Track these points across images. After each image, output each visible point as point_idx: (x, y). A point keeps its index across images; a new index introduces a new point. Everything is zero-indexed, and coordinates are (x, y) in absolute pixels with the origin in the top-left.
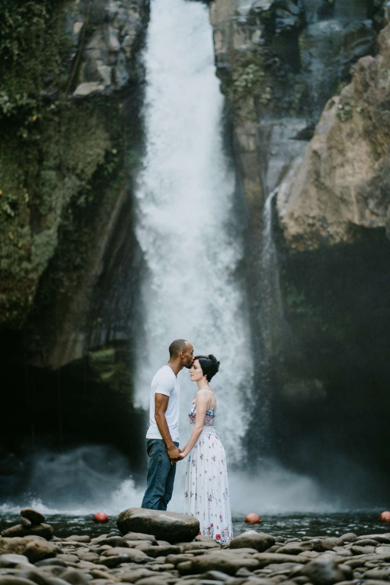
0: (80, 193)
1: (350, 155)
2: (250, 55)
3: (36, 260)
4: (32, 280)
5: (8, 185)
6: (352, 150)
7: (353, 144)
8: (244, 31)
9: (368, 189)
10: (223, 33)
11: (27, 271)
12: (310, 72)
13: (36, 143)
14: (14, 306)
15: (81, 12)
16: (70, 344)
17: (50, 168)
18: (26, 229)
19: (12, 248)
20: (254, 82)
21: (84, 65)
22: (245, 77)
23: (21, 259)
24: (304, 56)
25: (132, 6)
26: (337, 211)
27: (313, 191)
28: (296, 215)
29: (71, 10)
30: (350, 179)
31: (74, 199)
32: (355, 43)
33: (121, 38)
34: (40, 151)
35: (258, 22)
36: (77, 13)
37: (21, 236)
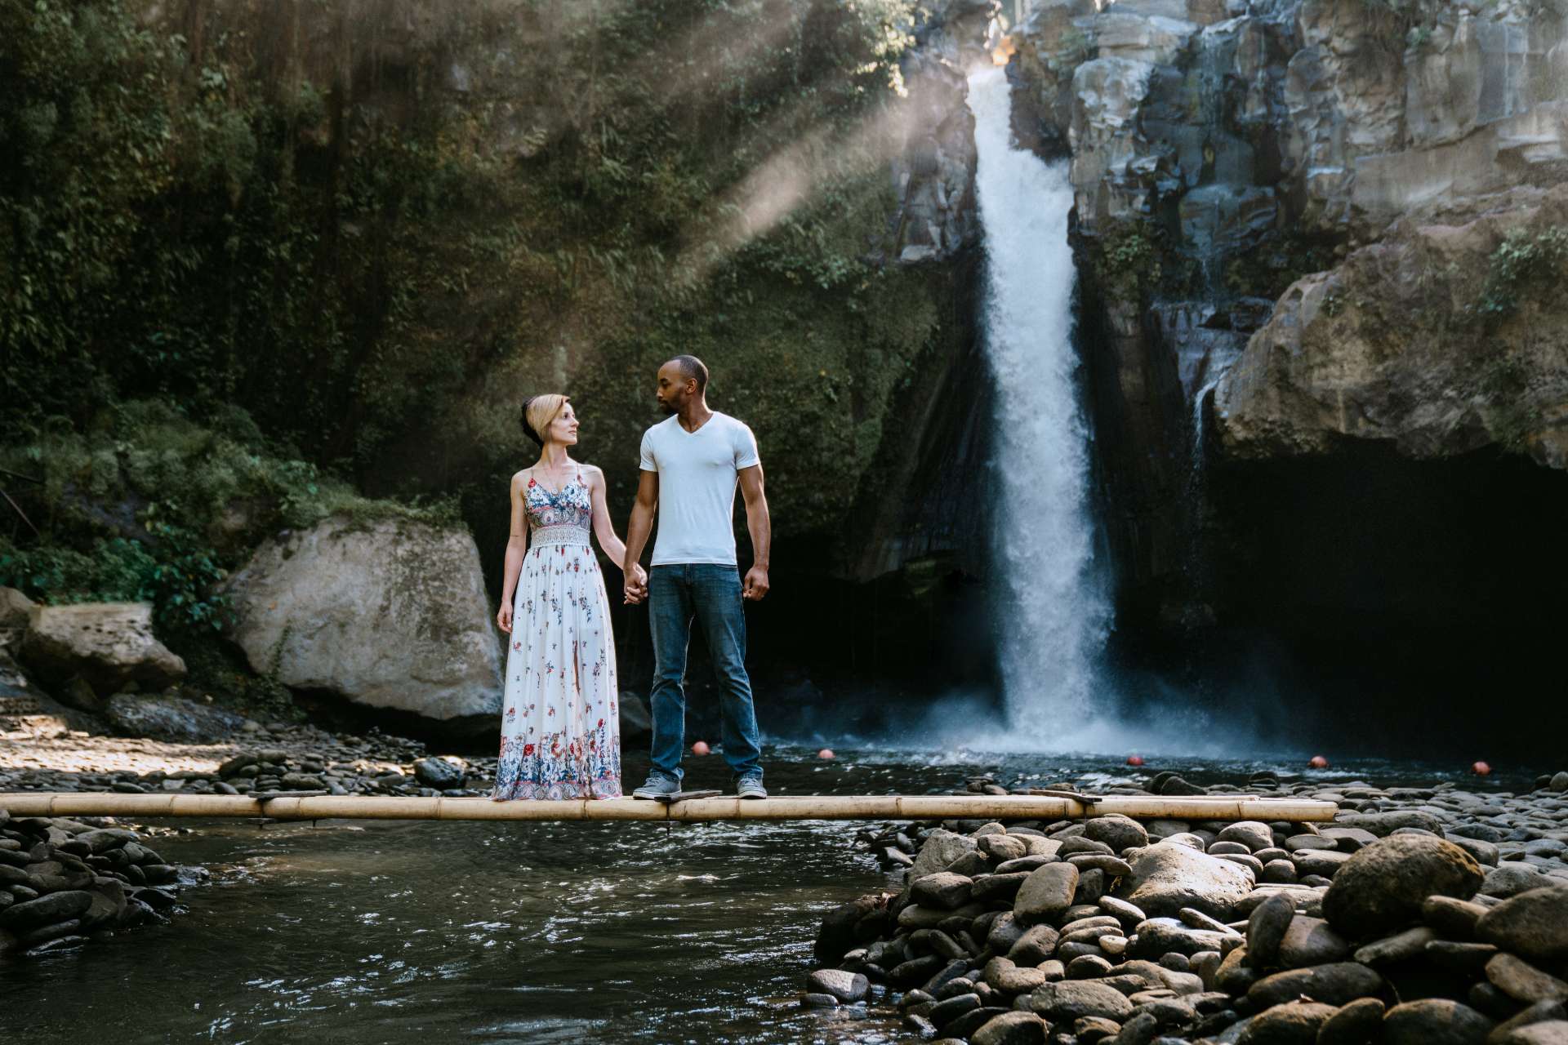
0: (904, 376)
1: (1337, 354)
2: (1132, 225)
3: (861, 454)
4: (854, 477)
5: (830, 365)
6: (1341, 349)
7: (1344, 343)
8: (1122, 195)
9: (1366, 395)
10: (1089, 195)
11: (850, 467)
12: (1194, 245)
13: (860, 316)
14: (833, 507)
16: (882, 553)
17: (874, 346)
18: (849, 418)
19: (834, 439)
20: (1136, 257)
21: (909, 225)
22: (1123, 249)
23: (844, 452)
24: (1186, 227)
26: (1311, 416)
27: (1273, 393)
28: (1247, 418)
30: (1334, 382)
31: (899, 382)
32: (1251, 215)
33: (948, 193)
34: (865, 325)
35: (1141, 185)
37: (845, 425)
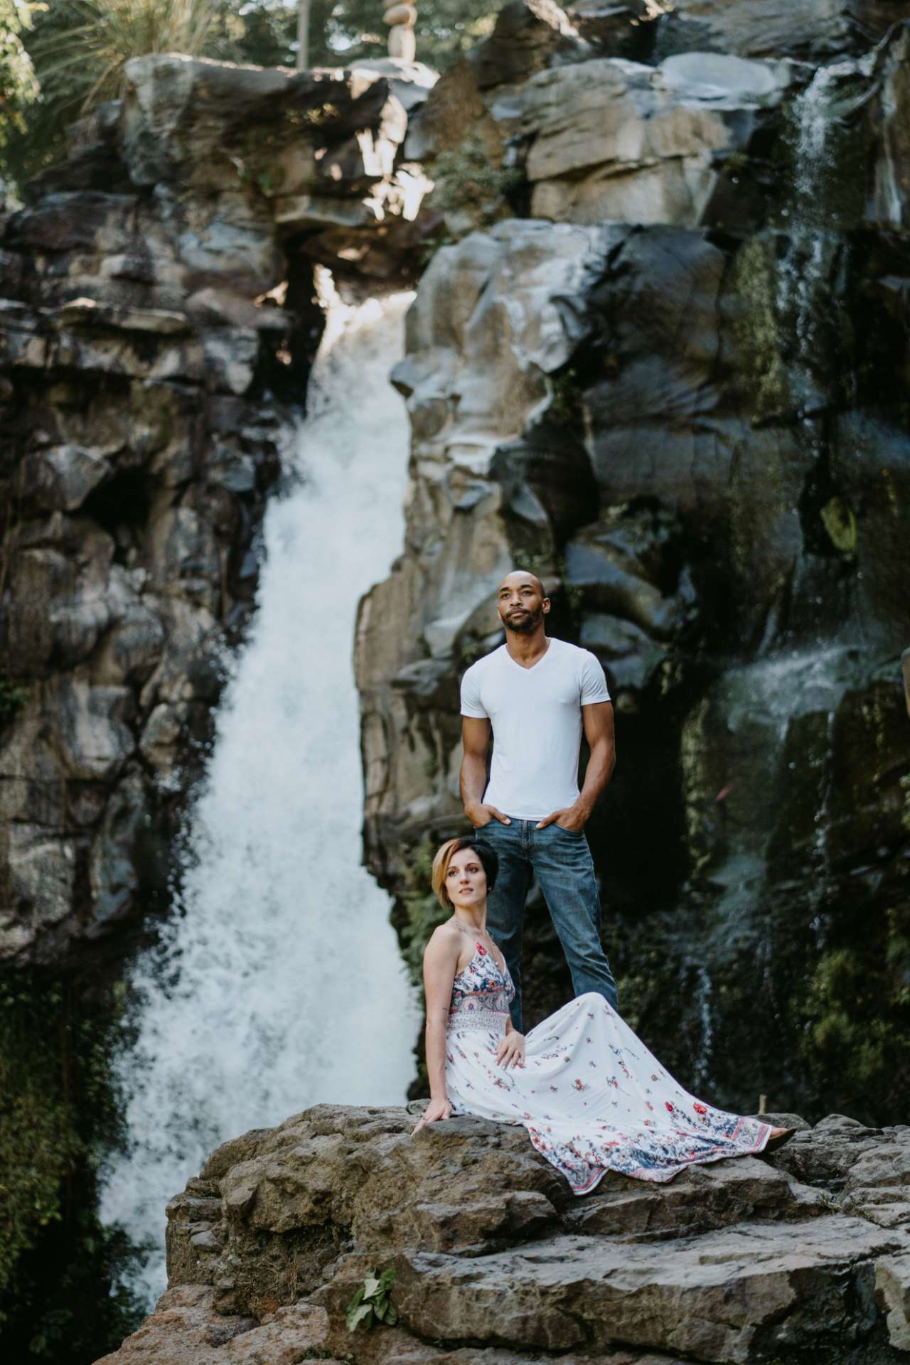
25: (183, 584)
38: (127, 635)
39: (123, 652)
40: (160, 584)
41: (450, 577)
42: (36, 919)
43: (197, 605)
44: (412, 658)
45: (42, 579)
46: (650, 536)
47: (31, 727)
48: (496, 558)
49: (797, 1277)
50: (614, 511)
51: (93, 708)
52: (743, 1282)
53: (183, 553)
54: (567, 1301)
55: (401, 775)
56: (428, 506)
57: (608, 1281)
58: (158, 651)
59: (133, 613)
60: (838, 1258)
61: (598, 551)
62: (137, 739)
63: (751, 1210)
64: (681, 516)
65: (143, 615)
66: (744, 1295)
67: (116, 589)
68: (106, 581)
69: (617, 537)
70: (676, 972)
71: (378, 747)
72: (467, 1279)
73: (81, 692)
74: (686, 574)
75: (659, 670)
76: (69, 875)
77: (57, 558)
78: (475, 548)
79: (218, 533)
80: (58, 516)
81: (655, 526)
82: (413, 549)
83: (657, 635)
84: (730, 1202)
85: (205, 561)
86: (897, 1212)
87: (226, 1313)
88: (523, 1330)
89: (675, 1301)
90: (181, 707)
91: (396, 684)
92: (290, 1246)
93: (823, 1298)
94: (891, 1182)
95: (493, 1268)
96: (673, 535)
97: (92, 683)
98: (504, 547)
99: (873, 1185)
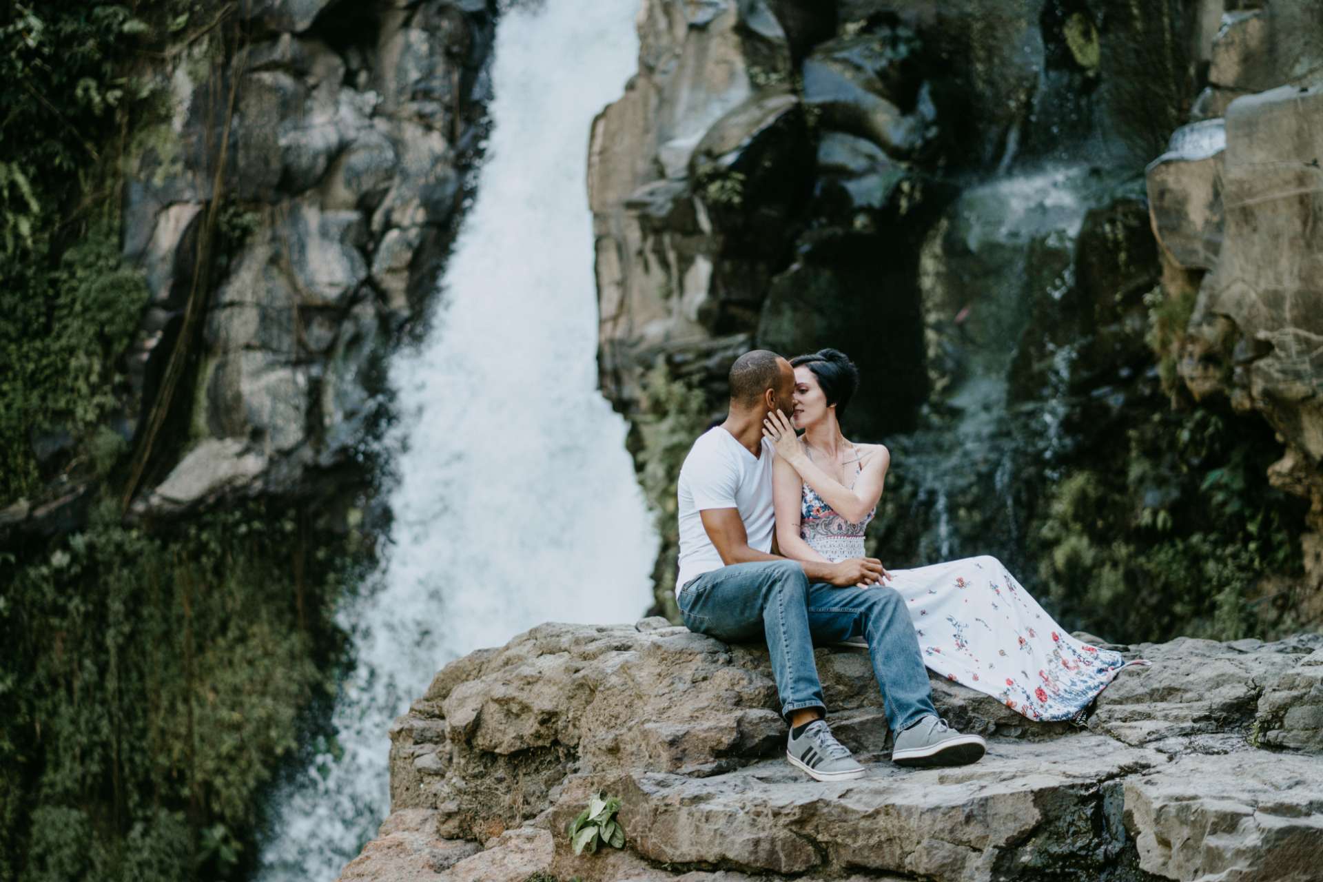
15: (191, 164)
21: (207, 371)
25: (414, 107)
29: (151, 160)
33: (363, 246)
36: (179, 167)
38: (357, 159)
39: (354, 176)
40: (390, 107)
41: (685, 95)
42: (269, 447)
43: (429, 128)
44: (647, 179)
45: (270, 101)
46: (889, 53)
47: (260, 252)
48: (732, 75)
49: (1040, 797)
50: (852, 27)
51: (324, 233)
52: (985, 802)
53: (414, 75)
54: (801, 822)
55: (635, 299)
56: (662, 23)
57: (842, 801)
58: (389, 175)
59: (364, 137)
60: (1084, 777)
61: (836, 68)
62: (369, 264)
63: (992, 728)
64: (920, 33)
65: (374, 138)
66: (985, 816)
67: (346, 112)
68: (336, 103)
69: (855, 54)
70: (914, 494)
71: (612, 269)
72: (697, 799)
73: (311, 216)
74: (925, 92)
75: (897, 190)
76: (303, 403)
77: (286, 81)
78: (710, 66)
79: (449, 54)
80: (286, 38)
81: (893, 42)
82: (647, 69)
83: (896, 153)
84: (970, 720)
85: (436, 83)
86: (1146, 731)
87: (451, 838)
88: (755, 852)
89: (913, 823)
90: (413, 233)
91: (630, 205)
92: (516, 767)
93: (1069, 819)
94: (1138, 700)
95: (724, 788)
96: (912, 52)
97: (323, 208)
98: (739, 63)
99: (1120, 702)
